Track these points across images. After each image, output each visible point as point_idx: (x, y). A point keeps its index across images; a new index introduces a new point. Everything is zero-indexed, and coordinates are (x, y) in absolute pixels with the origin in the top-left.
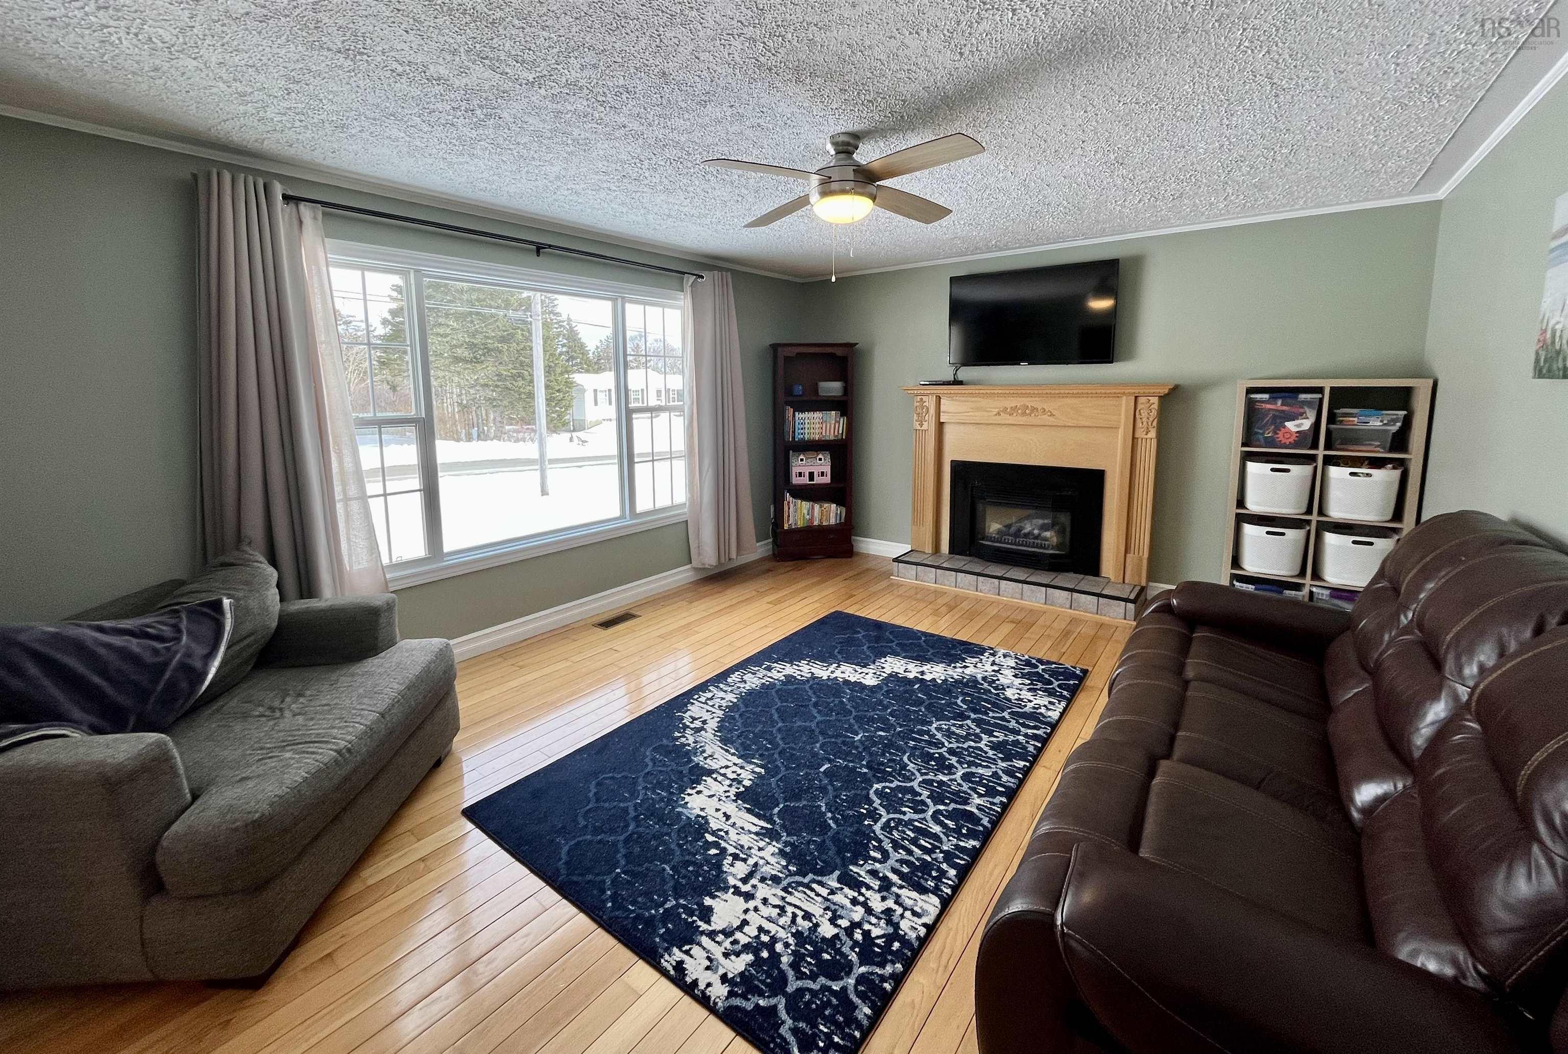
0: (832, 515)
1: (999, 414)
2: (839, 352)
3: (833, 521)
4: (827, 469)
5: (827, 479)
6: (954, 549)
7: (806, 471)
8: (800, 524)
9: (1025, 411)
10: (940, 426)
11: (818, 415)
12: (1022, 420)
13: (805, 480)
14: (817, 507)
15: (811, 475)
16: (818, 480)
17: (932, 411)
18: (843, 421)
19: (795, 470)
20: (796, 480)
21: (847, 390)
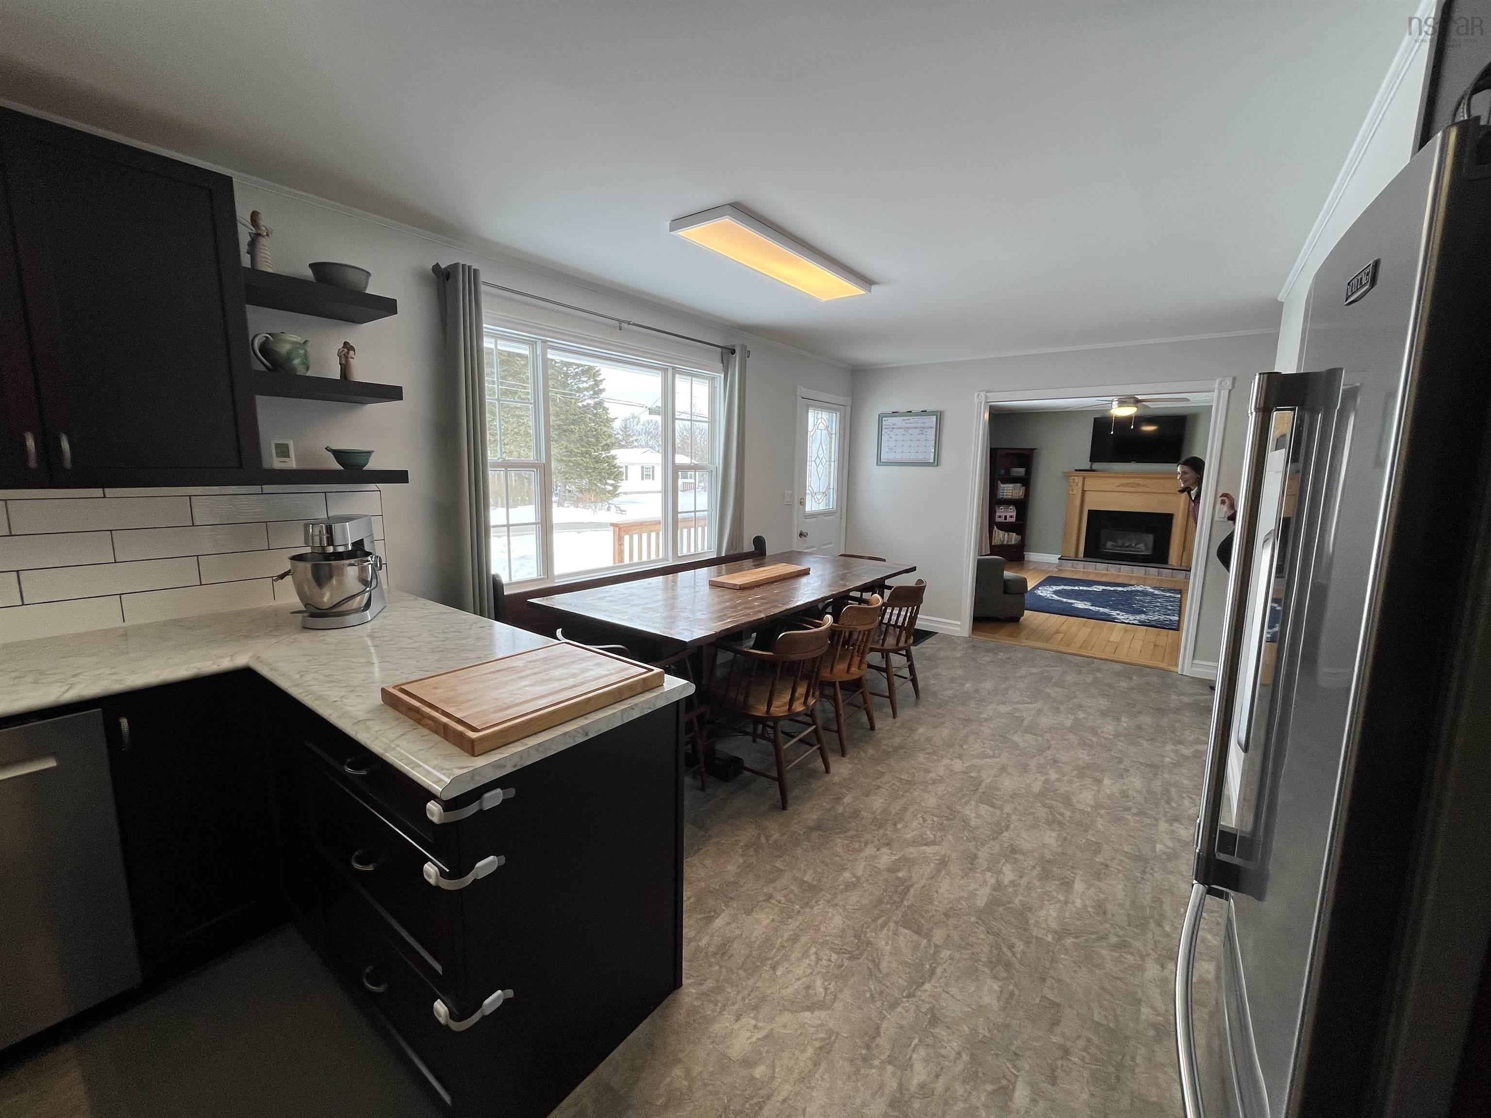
0: (1013, 539)
1: (1119, 486)
2: (1026, 453)
3: (1013, 543)
4: (1014, 514)
5: (1013, 520)
6: (1087, 554)
7: (1003, 515)
8: (999, 543)
9: (1133, 485)
10: (1084, 492)
11: (1011, 485)
12: (1132, 490)
13: (1002, 520)
14: (1006, 534)
15: (1006, 517)
16: (1009, 519)
17: (1080, 484)
18: (1023, 489)
19: (998, 514)
20: (998, 520)
21: (1028, 473)
